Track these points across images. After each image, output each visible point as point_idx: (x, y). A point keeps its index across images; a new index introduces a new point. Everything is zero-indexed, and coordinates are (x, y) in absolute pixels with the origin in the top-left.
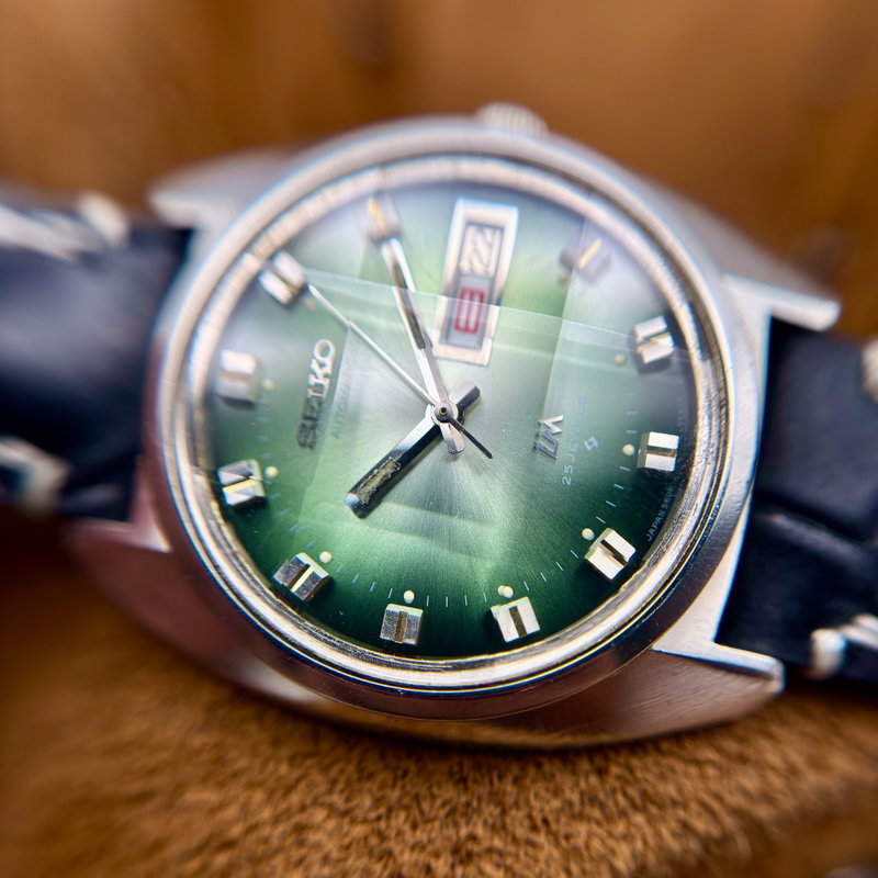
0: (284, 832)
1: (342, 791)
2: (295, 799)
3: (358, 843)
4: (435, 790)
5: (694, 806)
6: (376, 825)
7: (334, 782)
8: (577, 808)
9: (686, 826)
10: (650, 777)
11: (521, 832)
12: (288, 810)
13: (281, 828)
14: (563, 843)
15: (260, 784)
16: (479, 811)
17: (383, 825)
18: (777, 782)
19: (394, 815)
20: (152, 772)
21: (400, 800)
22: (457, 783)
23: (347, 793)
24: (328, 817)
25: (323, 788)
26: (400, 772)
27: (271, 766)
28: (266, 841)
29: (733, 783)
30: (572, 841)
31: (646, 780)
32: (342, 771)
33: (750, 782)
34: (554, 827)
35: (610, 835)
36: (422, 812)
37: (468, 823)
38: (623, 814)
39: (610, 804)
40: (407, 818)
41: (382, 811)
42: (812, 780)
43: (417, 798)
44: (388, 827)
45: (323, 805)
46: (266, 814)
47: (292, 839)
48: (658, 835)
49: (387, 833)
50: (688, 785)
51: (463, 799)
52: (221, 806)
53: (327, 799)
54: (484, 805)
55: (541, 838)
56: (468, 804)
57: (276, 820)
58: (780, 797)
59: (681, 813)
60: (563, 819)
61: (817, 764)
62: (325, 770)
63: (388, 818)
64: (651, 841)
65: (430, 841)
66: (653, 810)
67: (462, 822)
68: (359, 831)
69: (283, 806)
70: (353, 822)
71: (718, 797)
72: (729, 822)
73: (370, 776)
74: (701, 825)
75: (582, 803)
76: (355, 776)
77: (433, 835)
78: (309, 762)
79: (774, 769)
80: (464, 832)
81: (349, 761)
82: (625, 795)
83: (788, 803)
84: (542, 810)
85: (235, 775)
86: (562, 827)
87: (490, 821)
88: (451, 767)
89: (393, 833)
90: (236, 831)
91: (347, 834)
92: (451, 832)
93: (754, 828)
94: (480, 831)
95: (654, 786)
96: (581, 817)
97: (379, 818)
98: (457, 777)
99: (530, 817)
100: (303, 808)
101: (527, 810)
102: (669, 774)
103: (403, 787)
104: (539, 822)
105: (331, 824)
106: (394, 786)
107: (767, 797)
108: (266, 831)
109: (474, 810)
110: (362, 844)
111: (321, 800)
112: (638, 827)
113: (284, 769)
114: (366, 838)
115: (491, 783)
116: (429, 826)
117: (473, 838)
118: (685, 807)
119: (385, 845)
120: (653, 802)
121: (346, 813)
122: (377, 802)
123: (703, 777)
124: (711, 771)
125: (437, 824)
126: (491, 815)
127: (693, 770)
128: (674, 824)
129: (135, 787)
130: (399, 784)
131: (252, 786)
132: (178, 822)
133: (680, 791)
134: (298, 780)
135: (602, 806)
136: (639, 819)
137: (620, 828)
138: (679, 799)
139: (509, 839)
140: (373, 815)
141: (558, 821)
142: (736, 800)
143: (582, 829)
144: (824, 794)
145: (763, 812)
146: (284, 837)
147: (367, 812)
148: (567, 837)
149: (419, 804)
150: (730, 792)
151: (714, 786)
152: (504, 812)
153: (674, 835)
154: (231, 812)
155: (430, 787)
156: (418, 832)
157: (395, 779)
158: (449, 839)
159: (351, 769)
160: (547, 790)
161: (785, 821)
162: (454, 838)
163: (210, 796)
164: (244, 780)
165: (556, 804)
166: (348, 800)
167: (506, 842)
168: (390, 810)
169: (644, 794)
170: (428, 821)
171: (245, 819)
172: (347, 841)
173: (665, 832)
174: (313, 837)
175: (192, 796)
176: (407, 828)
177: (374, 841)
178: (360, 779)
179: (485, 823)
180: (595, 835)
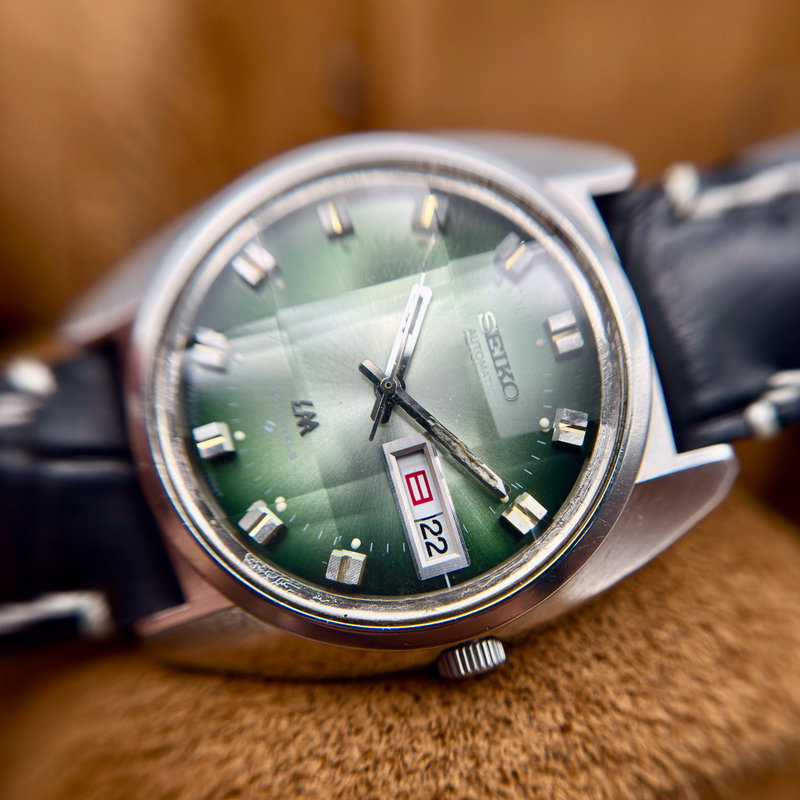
0: (283, 781)
1: (334, 745)
2: (292, 751)
3: (349, 791)
4: (416, 744)
5: (647, 761)
6: (364, 776)
7: (327, 736)
8: (543, 762)
9: (640, 779)
10: (607, 734)
11: (493, 784)
12: (287, 761)
13: (280, 778)
14: (531, 794)
15: (264, 738)
16: (454, 764)
17: (370, 775)
18: (721, 741)
19: (380, 767)
20: (167, 729)
21: (385, 753)
22: (435, 738)
23: (338, 746)
24: (322, 767)
25: (317, 741)
26: (385, 729)
27: (273, 722)
28: (268, 789)
29: (681, 741)
30: (539, 792)
31: (604, 737)
32: (334, 726)
33: (696, 739)
34: (522, 779)
35: (573, 787)
36: (405, 765)
37: (445, 775)
38: (584, 767)
39: (573, 759)
40: (392, 769)
41: (370, 762)
42: (752, 739)
43: (401, 752)
44: (375, 777)
45: (317, 757)
46: (268, 765)
47: (289, 789)
48: (616, 787)
49: (375, 783)
50: (641, 741)
51: (441, 753)
52: (229, 759)
53: (321, 752)
54: (459, 759)
55: (511, 790)
56: (445, 758)
57: (276, 771)
58: (724, 753)
59: (636, 768)
60: (530, 771)
61: (757, 724)
62: (320, 724)
63: (375, 769)
64: (610, 792)
65: (413, 791)
66: (611, 764)
67: (441, 774)
68: (349, 780)
69: (282, 757)
70: (343, 772)
71: (669, 754)
72: (680, 776)
73: (359, 731)
74: (655, 778)
75: (547, 758)
76: (345, 730)
77: (415, 785)
78: (305, 718)
79: (718, 728)
80: (442, 783)
81: (340, 717)
82: (585, 750)
83: (732, 759)
84: (511, 764)
85: (241, 730)
86: (530, 779)
87: (465, 773)
88: (430, 724)
89: (380, 783)
90: (241, 780)
91: (339, 783)
92: (431, 783)
93: (703, 784)
94: (456, 782)
95: (611, 743)
96: (547, 771)
97: (367, 769)
98: (436, 733)
99: (501, 770)
100: (300, 760)
101: (498, 763)
102: (624, 732)
103: (388, 741)
104: (509, 774)
105: (324, 775)
106: (380, 741)
107: (713, 754)
108: (267, 780)
109: (451, 763)
110: (352, 793)
111: (315, 752)
112: (599, 781)
113: (284, 724)
114: (356, 787)
115: (466, 738)
116: (411, 777)
117: (450, 788)
118: (639, 761)
119: (373, 794)
120: (611, 757)
121: (337, 765)
122: (366, 754)
123: (655, 735)
124: (661, 730)
125: (418, 776)
126: (466, 768)
127: (645, 729)
128: (630, 778)
129: (152, 742)
130: (385, 738)
131: (255, 740)
132: (190, 773)
133: (634, 746)
134: (296, 735)
135: (565, 761)
136: (598, 772)
137: (582, 780)
138: (634, 754)
139: (483, 790)
140: (362, 766)
141: (526, 773)
142: (685, 756)
143: (547, 781)
144: (764, 753)
145: (710, 768)
146: (282, 786)
147: (356, 763)
148: (535, 789)
149: (402, 757)
150: (679, 749)
151: (664, 743)
152: (478, 765)
153: (630, 787)
154: (238, 763)
155: (412, 742)
156: (402, 783)
157: (381, 734)
158: (429, 789)
159: (342, 724)
160: (515, 745)
161: (731, 777)
162: (434, 788)
163: (219, 749)
164: (248, 734)
165: (523, 758)
166: (339, 752)
167: (479, 793)
168: (377, 762)
169: (603, 750)
170: (410, 773)
171: (249, 768)
172: (339, 789)
173: (622, 785)
174: (308, 786)
175: (203, 750)
176: (391, 778)
177: (362, 790)
178: (349, 734)
179: (461, 775)
180: (559, 786)
